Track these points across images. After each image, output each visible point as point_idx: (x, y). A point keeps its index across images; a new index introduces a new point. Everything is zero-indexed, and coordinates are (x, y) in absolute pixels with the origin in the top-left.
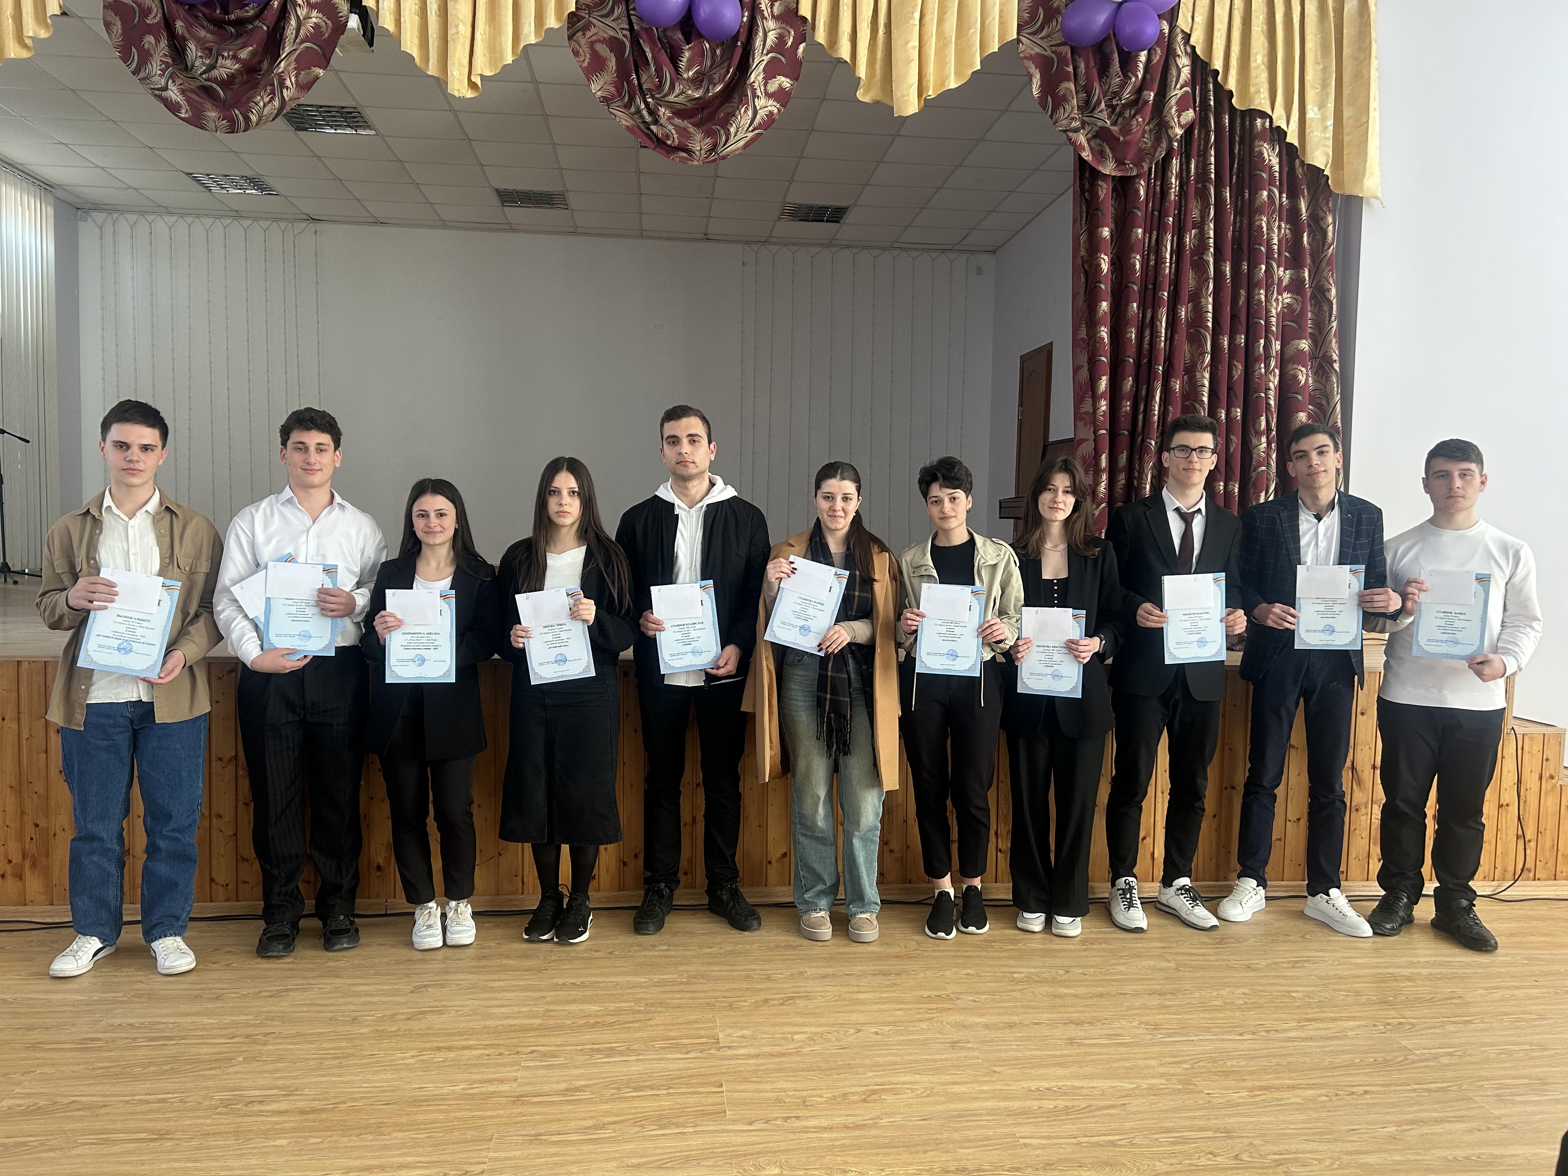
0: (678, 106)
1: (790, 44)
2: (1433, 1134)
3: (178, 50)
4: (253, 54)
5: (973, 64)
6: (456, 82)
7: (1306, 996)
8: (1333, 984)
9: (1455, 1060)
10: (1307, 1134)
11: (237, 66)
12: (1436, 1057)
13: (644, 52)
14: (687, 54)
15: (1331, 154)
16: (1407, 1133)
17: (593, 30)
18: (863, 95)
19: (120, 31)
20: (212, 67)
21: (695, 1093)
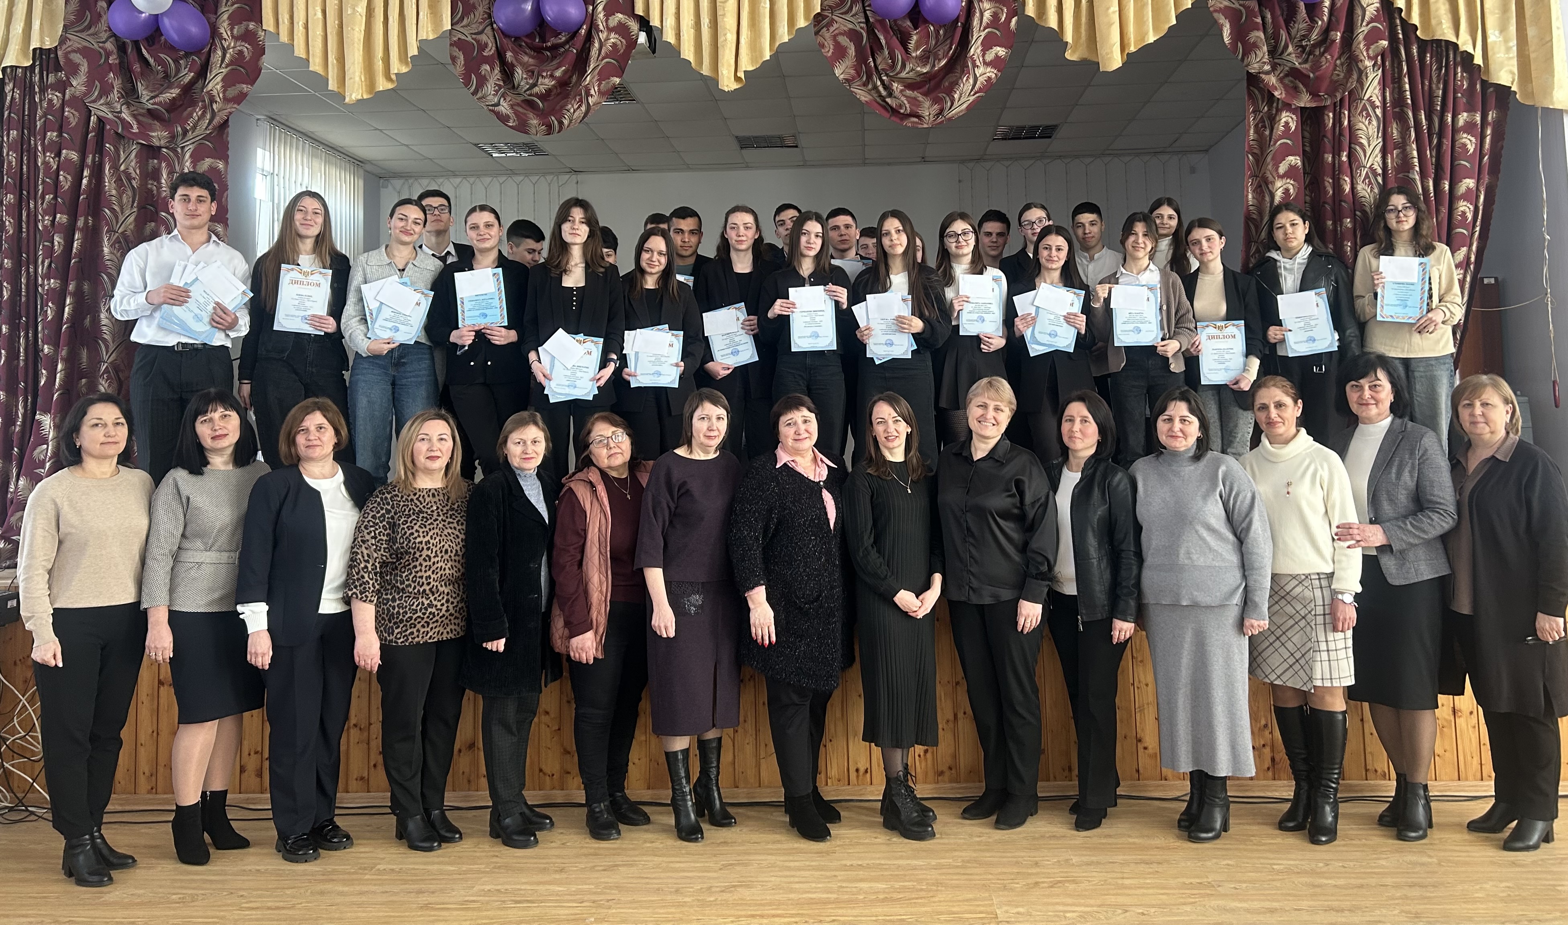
0: (910, 81)
1: (1003, 19)
3: (507, 74)
4: (565, 72)
5: (1168, 19)
6: (726, 78)
11: (553, 83)
13: (879, 39)
14: (915, 37)
15: (1516, 71)
17: (835, 26)
18: (1071, 56)
19: (463, 63)
20: (535, 85)
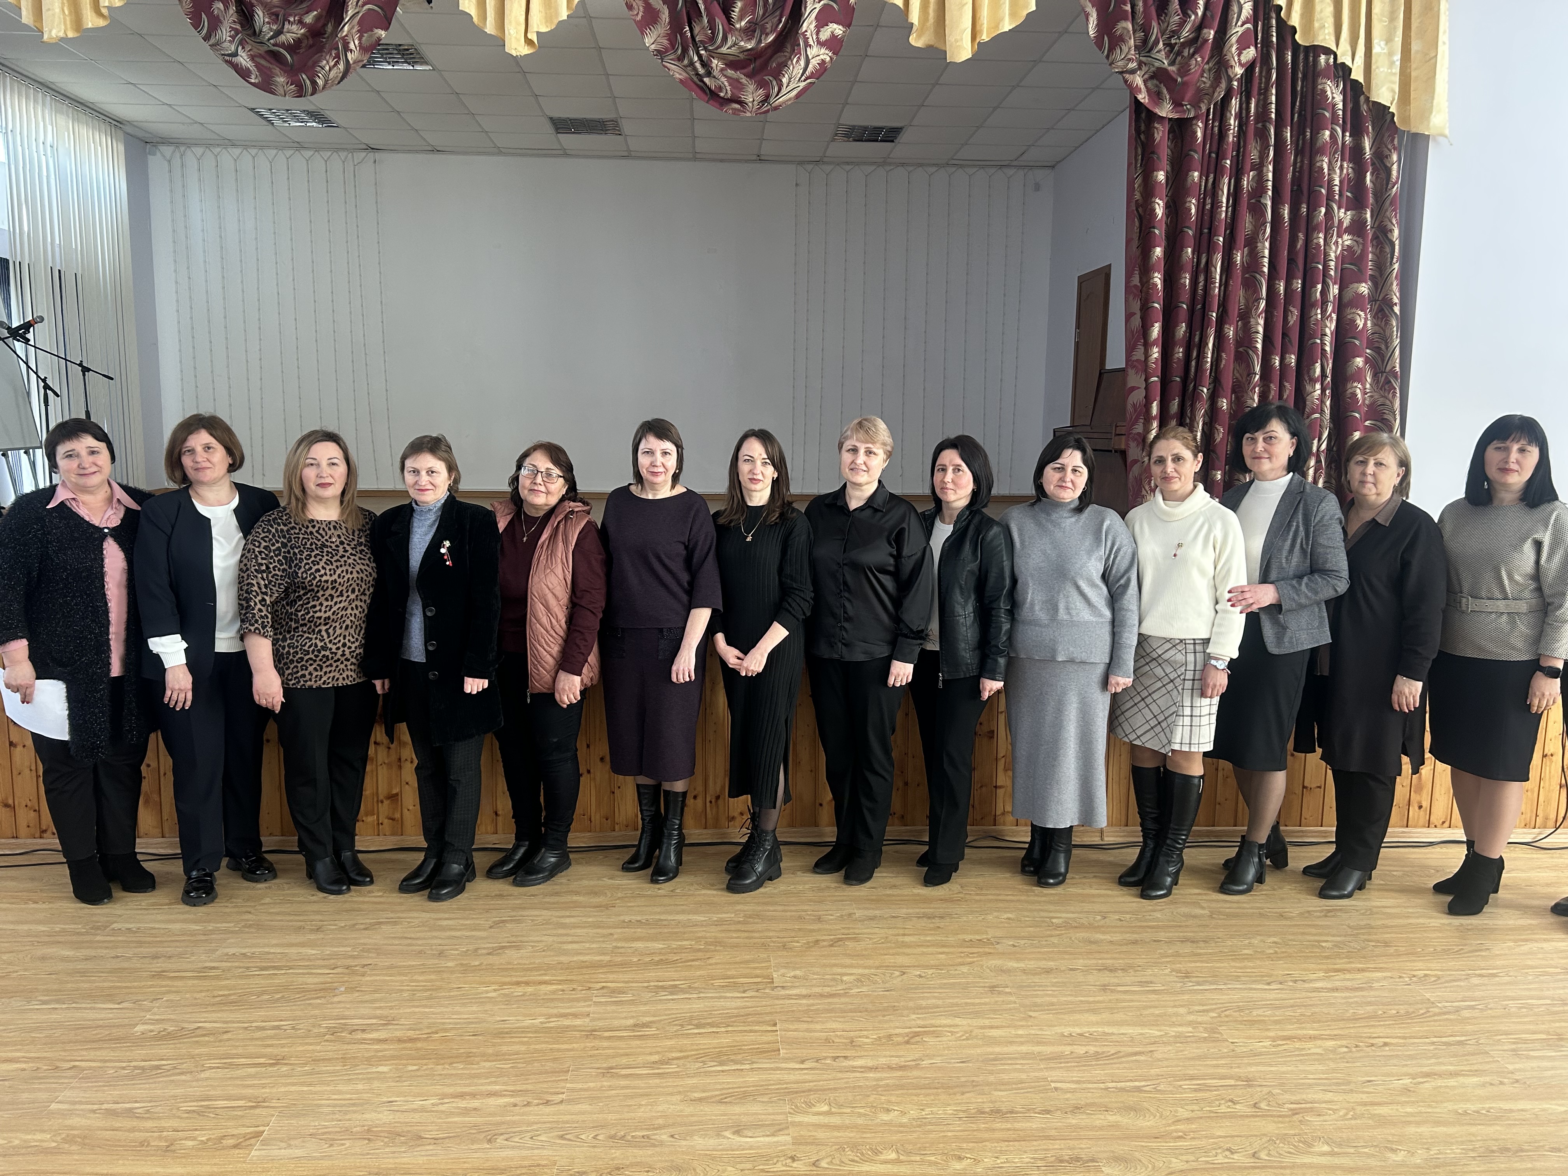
0: (731, 58)
2: (1447, 1087)
3: (246, 17)
4: (318, 18)
5: (1026, 6)
6: (513, 40)
7: (1335, 946)
8: (1363, 934)
9: (1476, 1013)
10: (1324, 1085)
11: (302, 31)
12: (1458, 1010)
13: (697, 3)
14: (739, 4)
15: (1397, 89)
16: (1421, 1086)
18: (915, 41)
20: (279, 32)
21: (751, 1031)
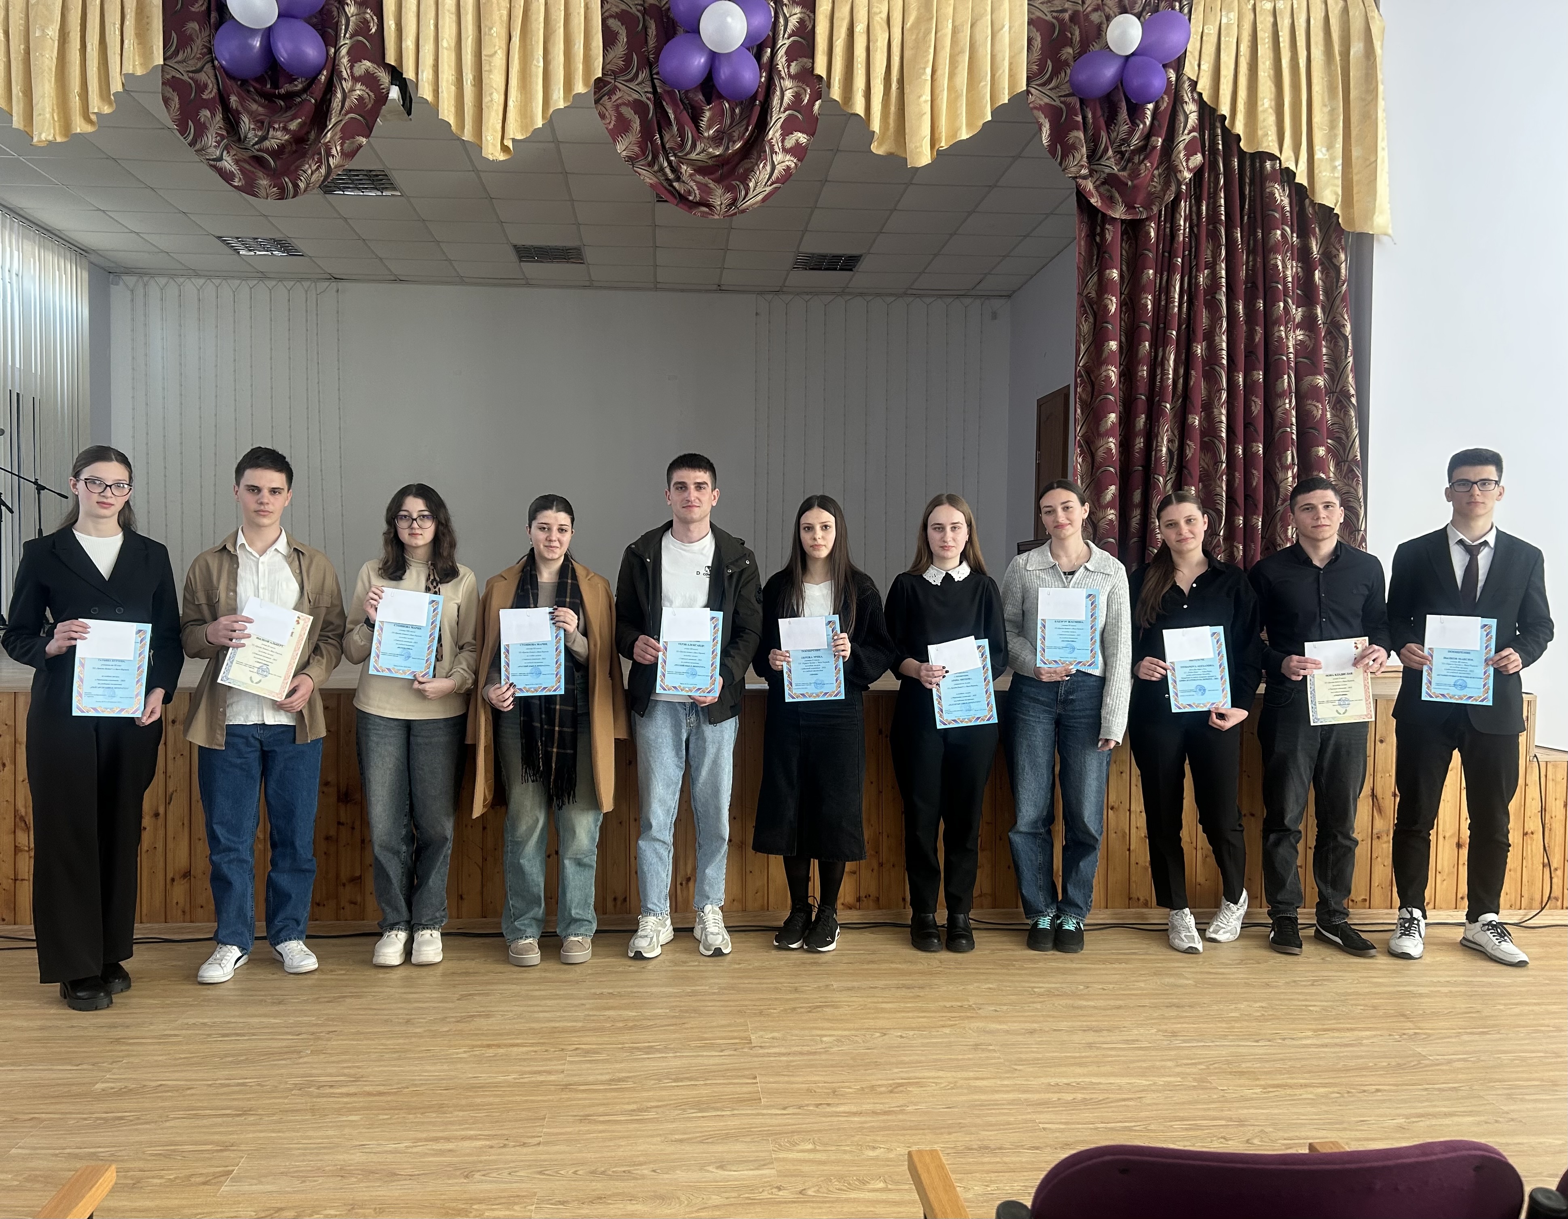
0: (700, 164)
1: (806, 101)
3: (232, 123)
4: (301, 126)
5: (984, 115)
6: (490, 146)
11: (287, 137)
13: (667, 113)
14: (708, 114)
15: (1340, 193)
17: (619, 94)
18: (877, 149)
19: (177, 106)
20: (264, 138)
